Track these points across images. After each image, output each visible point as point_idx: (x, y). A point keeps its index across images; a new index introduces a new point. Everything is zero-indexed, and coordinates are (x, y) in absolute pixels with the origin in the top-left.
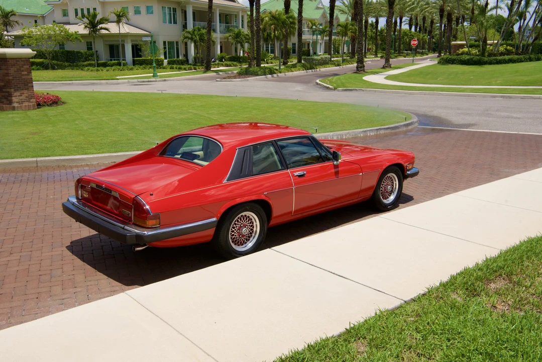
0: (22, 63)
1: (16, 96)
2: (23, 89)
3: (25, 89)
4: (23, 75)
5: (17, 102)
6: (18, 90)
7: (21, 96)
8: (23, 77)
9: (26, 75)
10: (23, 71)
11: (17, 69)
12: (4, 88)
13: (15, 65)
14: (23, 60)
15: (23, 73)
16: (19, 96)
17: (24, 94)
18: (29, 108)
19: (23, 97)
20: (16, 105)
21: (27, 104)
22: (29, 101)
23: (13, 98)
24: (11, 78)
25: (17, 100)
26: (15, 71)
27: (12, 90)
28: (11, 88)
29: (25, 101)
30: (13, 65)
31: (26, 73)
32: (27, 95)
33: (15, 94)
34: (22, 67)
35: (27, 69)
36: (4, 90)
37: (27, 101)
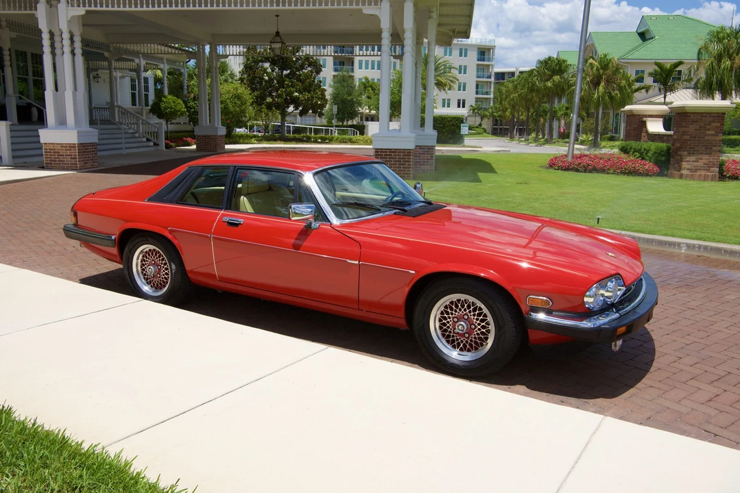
0: (711, 119)
1: (689, 161)
2: (701, 154)
3: (706, 154)
4: (708, 135)
5: (688, 169)
6: (694, 154)
7: (698, 162)
8: (706, 138)
9: (712, 135)
10: (709, 130)
11: (700, 127)
12: (678, 150)
13: (697, 122)
14: (713, 115)
15: (708, 132)
16: (693, 161)
17: (702, 159)
18: (705, 178)
19: (700, 163)
20: (684, 172)
21: (703, 173)
22: (708, 170)
23: (683, 163)
24: (687, 137)
25: (688, 167)
26: (695, 130)
27: (685, 153)
28: (684, 151)
29: (701, 170)
30: (694, 122)
31: (713, 132)
32: (706, 161)
33: (688, 159)
34: (710, 125)
35: (717, 127)
36: (679, 153)
37: (704, 170)
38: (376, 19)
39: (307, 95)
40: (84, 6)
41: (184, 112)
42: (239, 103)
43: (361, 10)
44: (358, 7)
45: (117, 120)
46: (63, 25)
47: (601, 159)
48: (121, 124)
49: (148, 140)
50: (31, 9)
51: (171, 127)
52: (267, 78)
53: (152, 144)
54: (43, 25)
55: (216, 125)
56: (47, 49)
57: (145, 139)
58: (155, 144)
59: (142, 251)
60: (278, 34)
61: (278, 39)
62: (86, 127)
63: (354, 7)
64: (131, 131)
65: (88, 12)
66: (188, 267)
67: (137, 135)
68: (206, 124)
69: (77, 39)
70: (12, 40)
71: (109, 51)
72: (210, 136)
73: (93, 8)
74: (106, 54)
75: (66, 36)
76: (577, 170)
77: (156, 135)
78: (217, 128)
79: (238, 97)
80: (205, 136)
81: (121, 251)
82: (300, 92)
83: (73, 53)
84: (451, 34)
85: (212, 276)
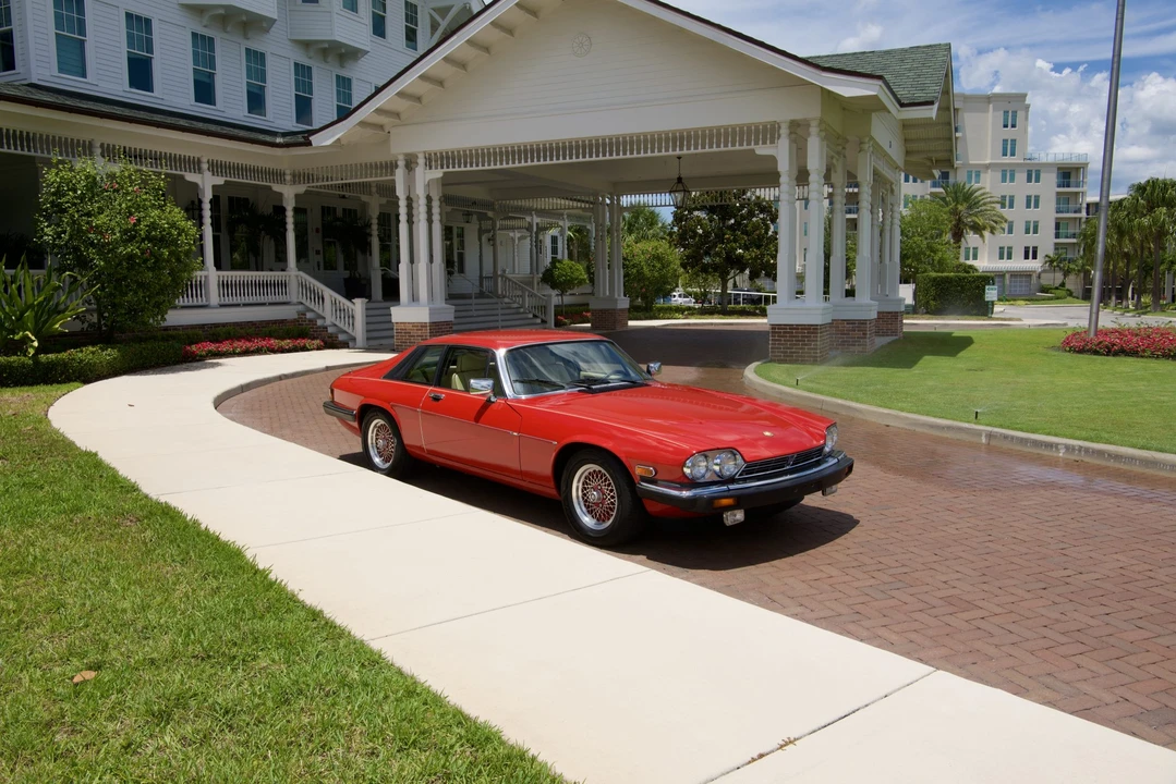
38: (773, 159)
39: (755, 252)
40: (442, 168)
41: (584, 280)
42: (659, 265)
43: (753, 150)
44: (749, 147)
45: (500, 292)
46: (420, 192)
47: (1137, 335)
48: (504, 297)
49: (535, 316)
50: (391, 175)
51: (567, 300)
52: (700, 231)
53: (539, 321)
54: (401, 192)
55: (616, 296)
56: (403, 218)
57: (531, 316)
58: (543, 322)
59: (375, 426)
60: (680, 180)
61: (680, 187)
62: (440, 303)
63: (745, 147)
64: (515, 305)
65: (445, 173)
66: (406, 442)
67: (522, 310)
68: (604, 293)
69: (436, 204)
70: (381, 205)
71: (493, 210)
72: (608, 310)
73: (451, 169)
74: (490, 214)
75: (423, 201)
76: (1096, 353)
77: (544, 309)
78: (617, 300)
79: (658, 258)
80: (601, 310)
81: (360, 424)
82: (746, 248)
83: (430, 221)
84: (929, 163)
85: (421, 448)
